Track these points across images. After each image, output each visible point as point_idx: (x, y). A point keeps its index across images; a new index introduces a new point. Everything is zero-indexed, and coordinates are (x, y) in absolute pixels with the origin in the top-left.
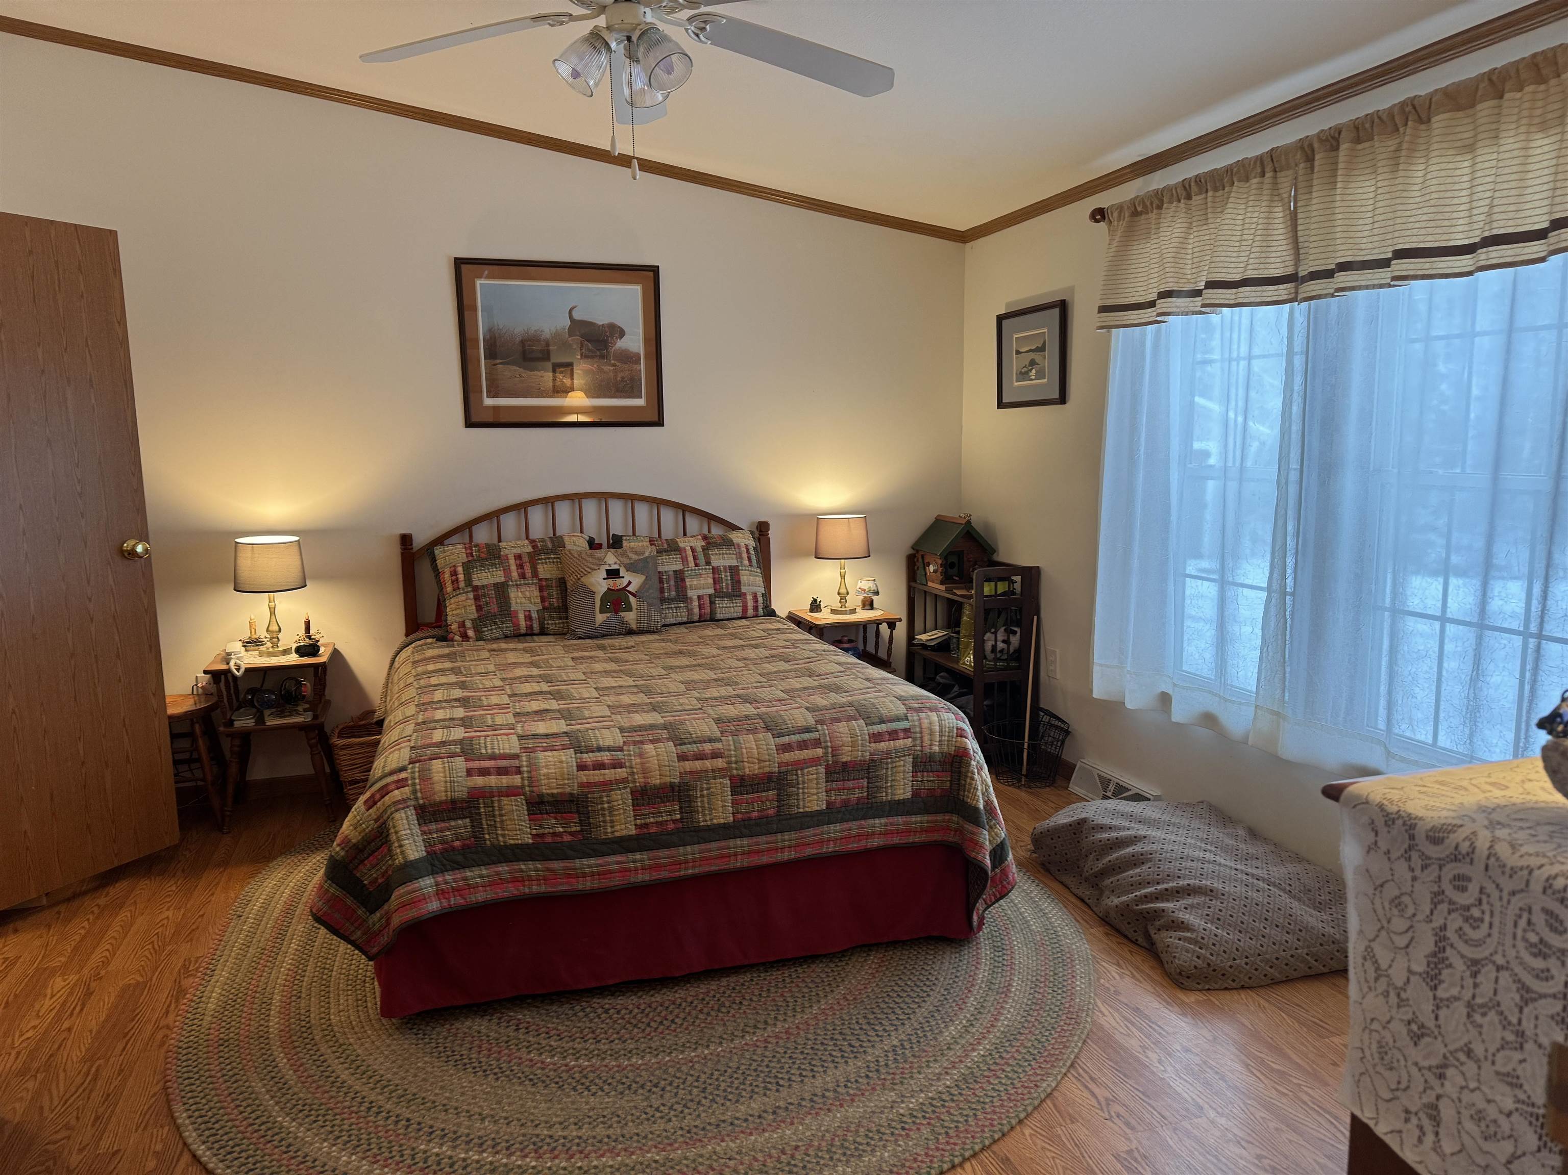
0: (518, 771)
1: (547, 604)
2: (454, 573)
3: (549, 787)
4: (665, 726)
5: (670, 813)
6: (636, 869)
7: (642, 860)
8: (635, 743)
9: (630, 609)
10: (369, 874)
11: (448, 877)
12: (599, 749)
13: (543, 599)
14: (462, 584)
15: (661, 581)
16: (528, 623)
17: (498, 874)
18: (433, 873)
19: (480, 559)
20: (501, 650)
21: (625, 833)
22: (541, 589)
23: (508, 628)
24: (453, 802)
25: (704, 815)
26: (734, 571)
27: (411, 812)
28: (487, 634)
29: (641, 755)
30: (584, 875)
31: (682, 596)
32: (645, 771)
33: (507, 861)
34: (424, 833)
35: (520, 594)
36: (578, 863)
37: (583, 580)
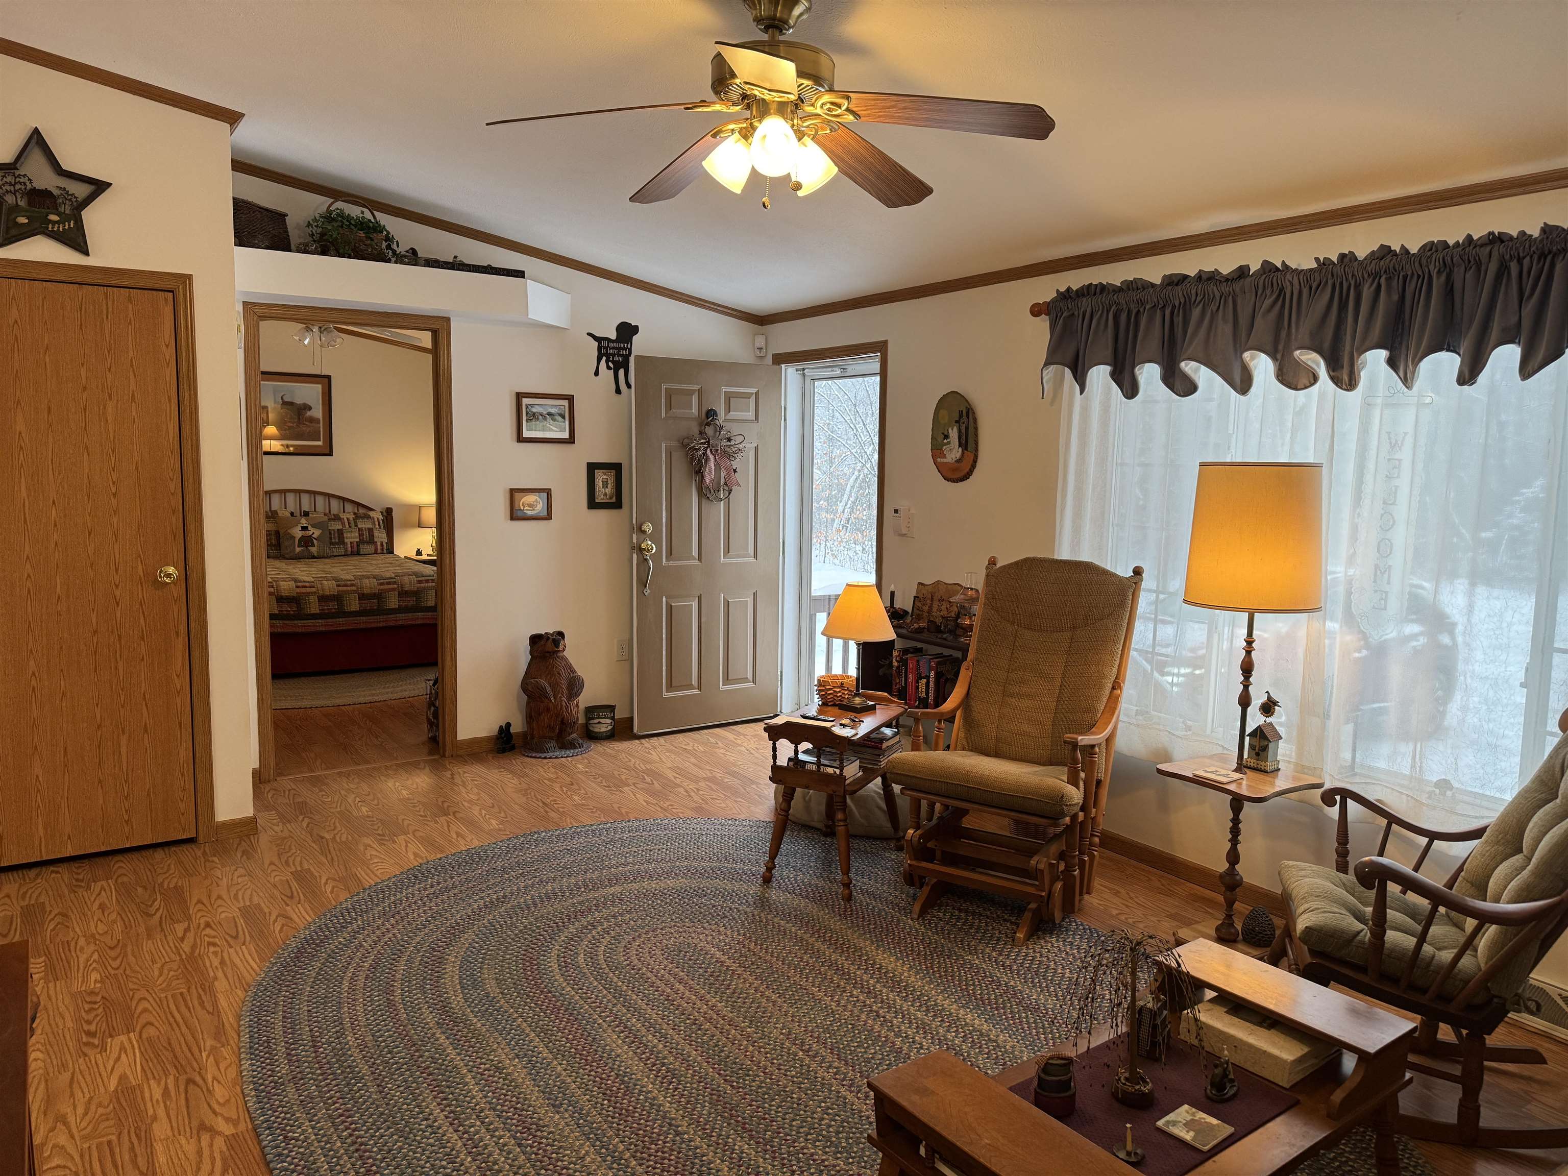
3: (284, 593)
4: (333, 578)
5: (333, 606)
6: (320, 626)
7: (321, 623)
9: (314, 546)
12: (304, 582)
15: (330, 533)
21: (315, 612)
25: (347, 607)
26: (371, 531)
29: (321, 584)
31: (342, 541)
32: (323, 590)
36: (296, 622)
37: (289, 531)
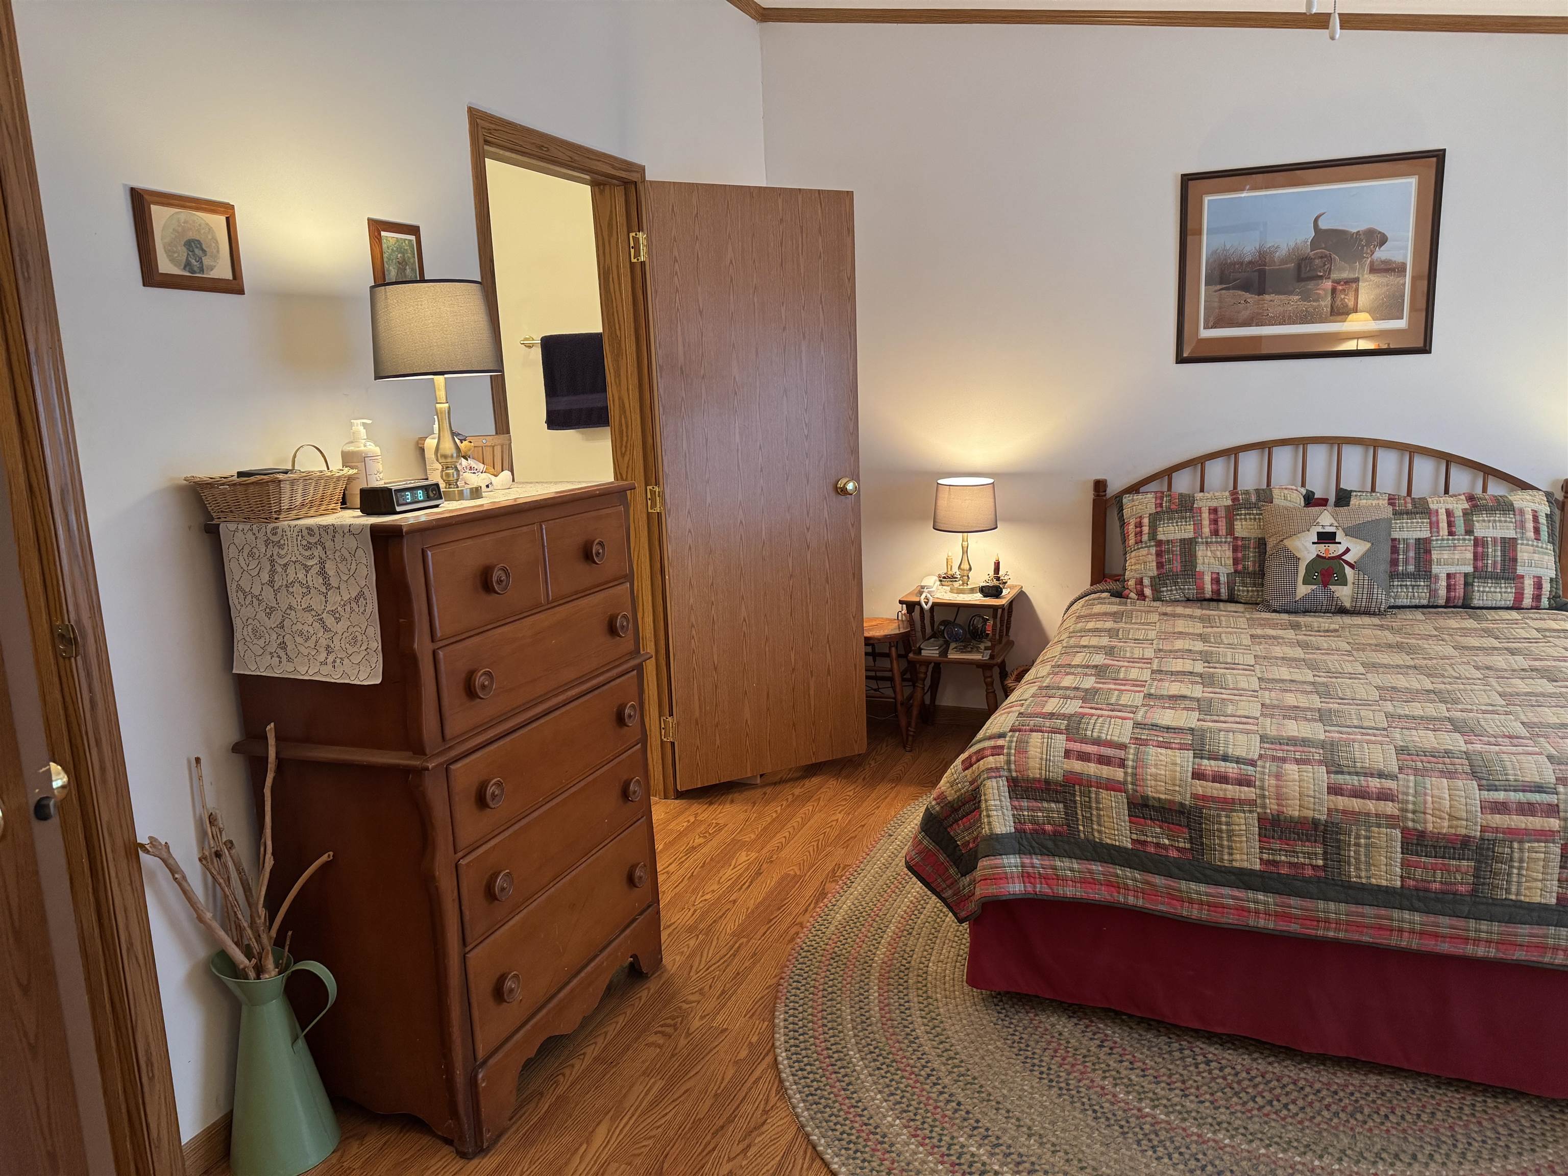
0: (1122, 764)
1: (1240, 567)
2: (1139, 525)
3: (1155, 790)
4: (1322, 745)
5: (1310, 855)
6: (1257, 912)
7: (1266, 903)
8: (1274, 759)
9: (1344, 583)
10: (962, 835)
11: (1036, 861)
12: (1225, 758)
13: (1236, 561)
14: (1145, 538)
15: (1395, 550)
16: (1215, 587)
17: (1090, 872)
18: (1020, 852)
19: (1170, 511)
20: (1174, 615)
21: (1245, 865)
22: (1235, 550)
23: (1191, 590)
24: (1047, 782)
25: (1358, 869)
26: (1509, 546)
27: (1003, 783)
28: (1166, 595)
29: (1278, 776)
30: (1191, 902)
31: (1424, 571)
32: (1279, 797)
33: (1102, 860)
34: (1014, 808)
35: (1209, 553)
36: (1183, 885)
37: (1286, 542)
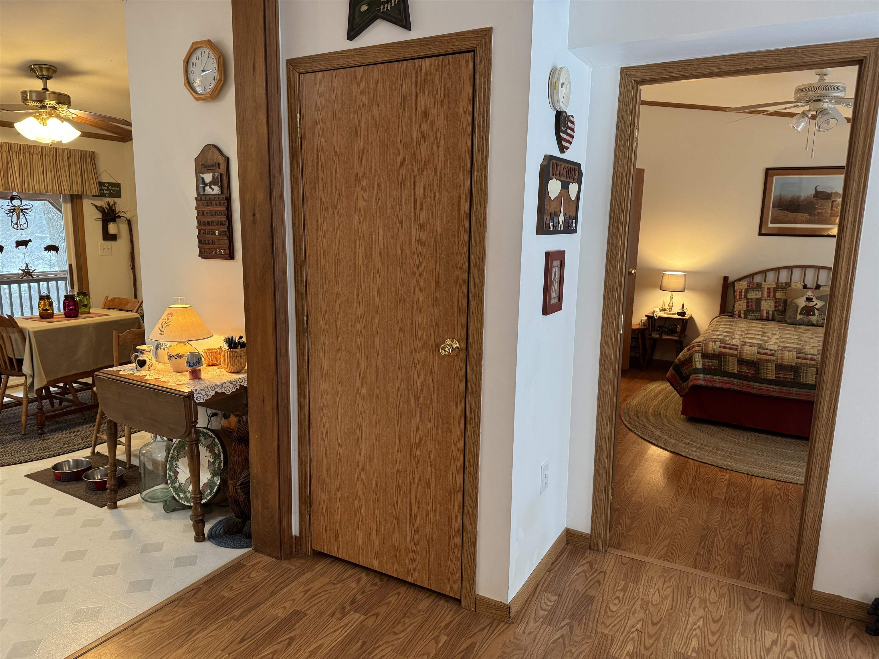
0: (737, 350)
1: (777, 309)
2: (741, 292)
3: (745, 357)
4: (796, 348)
5: (790, 375)
6: (773, 391)
7: (776, 389)
8: (781, 350)
9: (814, 315)
10: (685, 371)
11: (708, 376)
12: (767, 349)
13: (775, 307)
14: (743, 297)
16: (767, 315)
17: (724, 380)
18: (703, 374)
19: (753, 288)
20: (752, 323)
21: (771, 378)
22: (776, 302)
23: (758, 316)
24: (714, 354)
25: (803, 379)
27: (700, 355)
28: (749, 317)
29: (782, 354)
30: (754, 388)
32: (782, 359)
33: (728, 377)
34: (703, 361)
35: (766, 303)
36: (752, 384)
37: (794, 300)
